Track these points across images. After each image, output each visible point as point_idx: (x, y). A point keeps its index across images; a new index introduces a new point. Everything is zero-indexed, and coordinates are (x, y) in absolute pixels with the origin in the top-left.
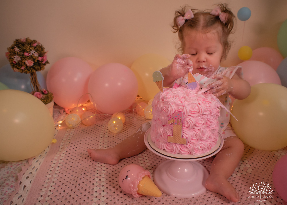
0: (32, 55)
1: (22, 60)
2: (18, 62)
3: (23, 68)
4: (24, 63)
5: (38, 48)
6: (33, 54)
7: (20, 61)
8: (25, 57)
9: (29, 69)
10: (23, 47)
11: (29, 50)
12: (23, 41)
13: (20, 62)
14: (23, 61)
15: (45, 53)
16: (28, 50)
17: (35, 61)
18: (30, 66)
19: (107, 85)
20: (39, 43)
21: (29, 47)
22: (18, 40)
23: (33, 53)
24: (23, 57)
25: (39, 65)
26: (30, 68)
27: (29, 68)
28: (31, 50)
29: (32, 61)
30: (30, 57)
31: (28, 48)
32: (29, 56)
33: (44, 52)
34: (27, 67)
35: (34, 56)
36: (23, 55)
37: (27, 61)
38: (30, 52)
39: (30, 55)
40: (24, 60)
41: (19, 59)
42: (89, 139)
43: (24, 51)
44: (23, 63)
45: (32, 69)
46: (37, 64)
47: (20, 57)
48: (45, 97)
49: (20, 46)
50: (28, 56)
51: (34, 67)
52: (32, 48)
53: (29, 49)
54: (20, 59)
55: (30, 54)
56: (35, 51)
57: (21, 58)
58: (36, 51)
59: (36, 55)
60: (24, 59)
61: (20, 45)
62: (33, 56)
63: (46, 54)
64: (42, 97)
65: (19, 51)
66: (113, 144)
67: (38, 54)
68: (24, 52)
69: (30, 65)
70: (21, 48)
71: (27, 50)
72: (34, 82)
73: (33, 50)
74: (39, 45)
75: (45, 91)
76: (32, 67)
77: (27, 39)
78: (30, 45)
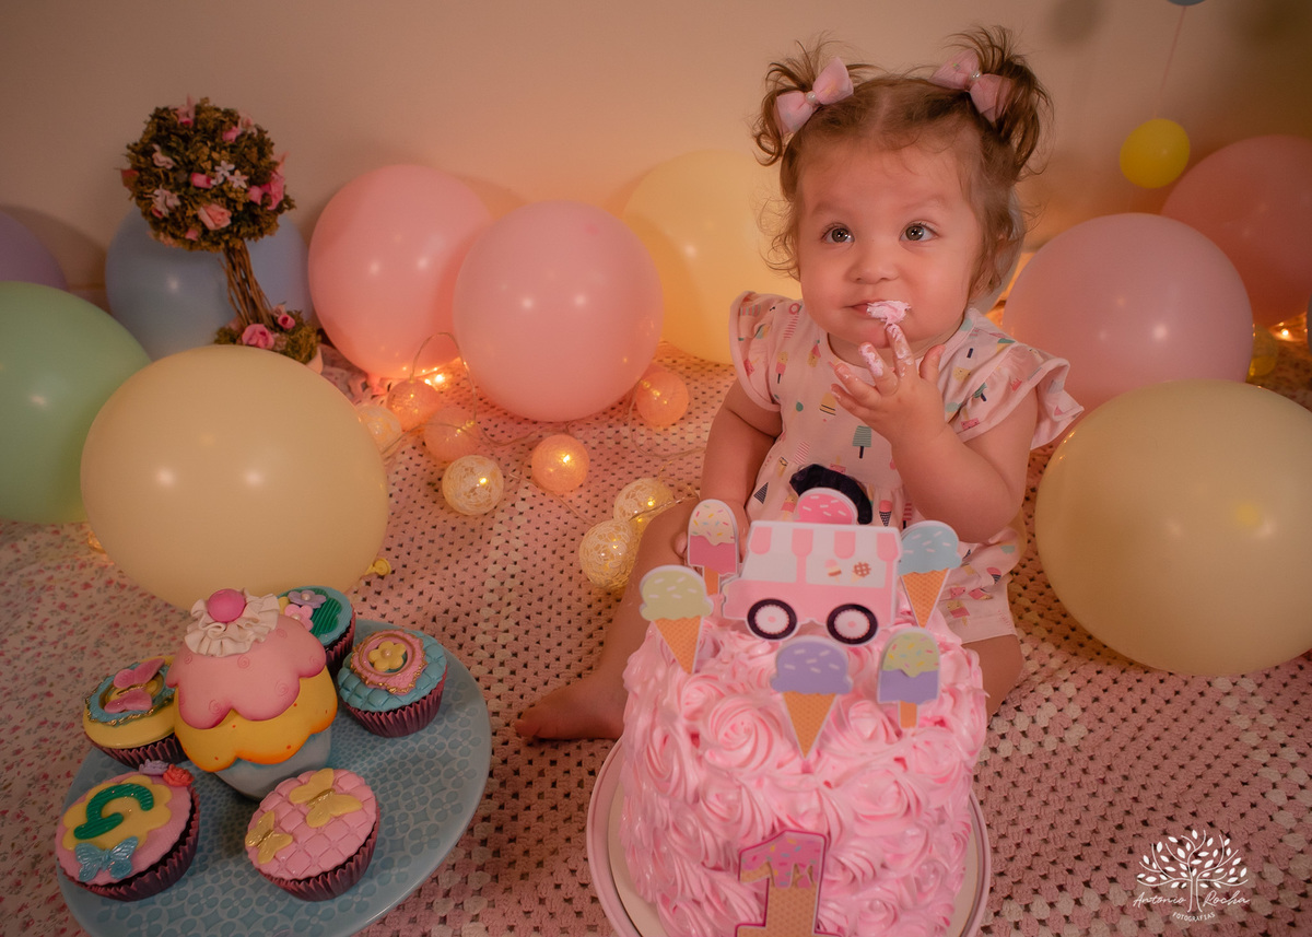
0: (221, 184)
1: (184, 205)
2: (172, 214)
3: (191, 235)
4: (196, 217)
5: (246, 146)
6: (226, 179)
7: (177, 207)
8: (197, 195)
9: (215, 239)
10: (187, 149)
11: (208, 165)
12: (185, 119)
13: (178, 215)
14: (190, 213)
15: (276, 164)
16: (203, 162)
17: (235, 207)
18: (218, 228)
19: (527, 303)
20: (248, 125)
21: (206, 150)
22: (164, 115)
23: (227, 174)
24: (190, 195)
25: (255, 219)
26: (220, 233)
27: (215, 235)
28: (215, 163)
29: (223, 206)
30: (214, 191)
31: (203, 152)
32: (210, 187)
33: (271, 163)
34: (206, 231)
35: (231, 189)
36: (188, 184)
37: (206, 208)
38: (213, 170)
39: (213, 182)
40: (194, 206)
41: (174, 201)
42: (454, 529)
43: (191, 167)
44: (189, 221)
45: (227, 237)
46: (246, 216)
47: (175, 196)
48: (287, 346)
49: (173, 145)
50: (206, 190)
51: (235, 230)
52: (220, 153)
53: (210, 158)
54: (178, 203)
55: (214, 178)
56: (232, 167)
57: (180, 197)
58: (236, 163)
59: (239, 181)
60: (190, 199)
61: (174, 138)
62: (225, 187)
63: (279, 170)
64: (276, 344)
65: (169, 167)
66: (544, 559)
67: (246, 178)
68: (190, 172)
69: (216, 225)
70: (178, 153)
71: (203, 165)
72: (239, 284)
73: (223, 163)
74: (249, 132)
75: (285, 320)
76: (227, 230)
77: (199, 110)
78: (213, 140)
